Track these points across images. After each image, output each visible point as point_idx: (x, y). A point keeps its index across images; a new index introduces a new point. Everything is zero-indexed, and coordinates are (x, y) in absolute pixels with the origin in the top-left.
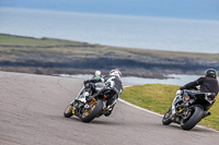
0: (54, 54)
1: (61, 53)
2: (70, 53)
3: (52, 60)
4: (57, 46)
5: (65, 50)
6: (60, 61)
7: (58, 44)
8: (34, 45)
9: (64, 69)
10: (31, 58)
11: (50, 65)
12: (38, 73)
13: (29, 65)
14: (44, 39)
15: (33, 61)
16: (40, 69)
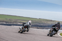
0: (42, 23)
1: (44, 23)
2: (47, 23)
3: (42, 25)
4: (43, 21)
5: (46, 22)
6: (44, 25)
7: (43, 20)
8: (37, 20)
9: (45, 27)
10: (36, 24)
11: (41, 26)
12: (38, 28)
13: (35, 26)
14: (40, 19)
15: (36, 25)
16: (38, 27)
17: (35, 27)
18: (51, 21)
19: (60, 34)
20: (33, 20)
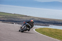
0: (17, 18)
1: (19, 18)
2: (22, 18)
3: (17, 20)
5: (20, 17)
8: (12, 16)
14: (14, 14)
15: (11, 20)
17: (9, 22)
18: (26, 16)
19: (35, 30)
20: (8, 15)
